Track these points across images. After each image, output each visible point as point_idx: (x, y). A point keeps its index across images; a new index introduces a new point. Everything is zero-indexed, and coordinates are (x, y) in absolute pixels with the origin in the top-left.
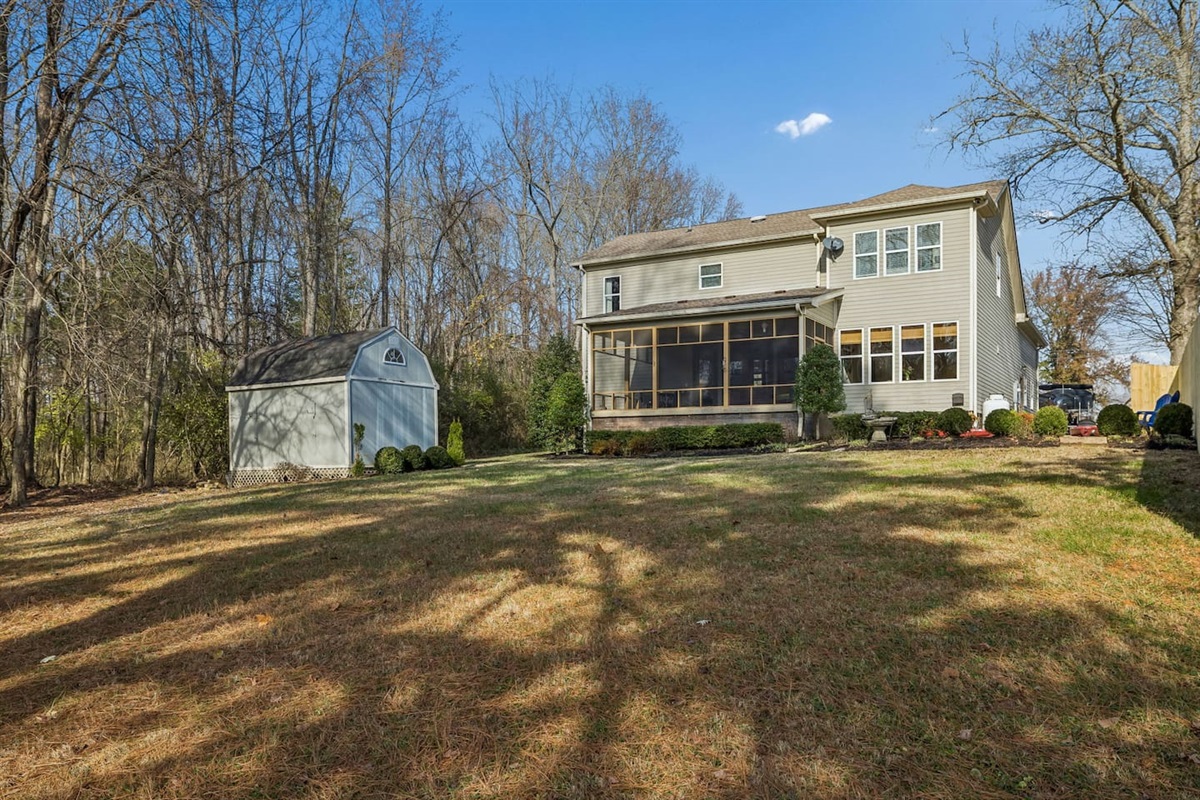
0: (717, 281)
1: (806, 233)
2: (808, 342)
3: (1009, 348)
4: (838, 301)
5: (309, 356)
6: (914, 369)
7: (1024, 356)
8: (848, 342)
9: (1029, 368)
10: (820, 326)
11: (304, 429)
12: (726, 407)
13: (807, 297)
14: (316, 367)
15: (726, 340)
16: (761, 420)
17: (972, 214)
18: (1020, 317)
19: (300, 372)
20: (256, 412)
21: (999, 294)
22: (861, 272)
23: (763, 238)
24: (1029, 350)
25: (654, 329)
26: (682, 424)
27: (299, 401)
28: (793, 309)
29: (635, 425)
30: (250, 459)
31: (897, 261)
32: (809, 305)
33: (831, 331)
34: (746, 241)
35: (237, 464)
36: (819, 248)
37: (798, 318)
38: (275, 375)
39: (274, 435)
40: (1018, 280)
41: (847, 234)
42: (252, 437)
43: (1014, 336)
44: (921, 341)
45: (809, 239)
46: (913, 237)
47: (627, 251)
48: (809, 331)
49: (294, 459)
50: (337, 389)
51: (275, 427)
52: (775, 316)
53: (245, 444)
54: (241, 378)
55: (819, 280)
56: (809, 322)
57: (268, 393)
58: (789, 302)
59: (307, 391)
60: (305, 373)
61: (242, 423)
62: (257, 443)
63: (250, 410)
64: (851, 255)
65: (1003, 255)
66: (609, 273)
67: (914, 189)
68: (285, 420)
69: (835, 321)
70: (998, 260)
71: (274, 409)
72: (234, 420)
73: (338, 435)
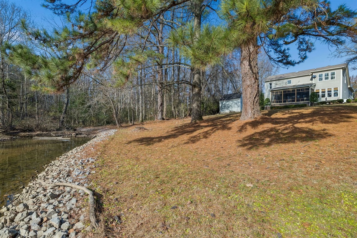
0: (290, 83)
1: (308, 74)
2: (311, 92)
3: (347, 92)
4: (315, 85)
5: (233, 96)
6: (330, 95)
7: (349, 93)
8: (317, 91)
9: (350, 96)
10: (312, 89)
11: (233, 106)
12: (296, 102)
13: (311, 84)
14: (234, 98)
15: (296, 92)
16: (302, 104)
17: (341, 70)
18: (349, 86)
19: (232, 98)
20: (224, 104)
21: (345, 83)
22: (319, 80)
23: (300, 76)
24: (351, 93)
25: (282, 91)
26: (287, 105)
27: (232, 102)
28: (309, 87)
29: (279, 105)
30: (223, 110)
31: (327, 78)
32: (312, 86)
33: (314, 90)
34: (297, 76)
35: (221, 111)
36: (311, 77)
37: (309, 88)
38: (227, 99)
39: (228, 107)
40: (349, 80)
41: (317, 75)
42: (223, 108)
43: (347, 90)
44: (319, 92)
45: (309, 75)
46: (330, 74)
47: (272, 79)
48: (311, 90)
49: (231, 110)
50: (238, 100)
51: (227, 106)
52: (305, 88)
53: (222, 109)
54: (221, 100)
55: (311, 82)
56: (311, 88)
57: (226, 102)
58: (308, 86)
59: (233, 101)
60: (232, 99)
61: (222, 106)
62: (224, 108)
63: (223, 104)
64: (318, 78)
65: (346, 76)
66: (269, 83)
67: (330, 66)
68: (229, 105)
69: (314, 88)
70: (345, 77)
71: (227, 104)
72: (220, 105)
73: (238, 106)
